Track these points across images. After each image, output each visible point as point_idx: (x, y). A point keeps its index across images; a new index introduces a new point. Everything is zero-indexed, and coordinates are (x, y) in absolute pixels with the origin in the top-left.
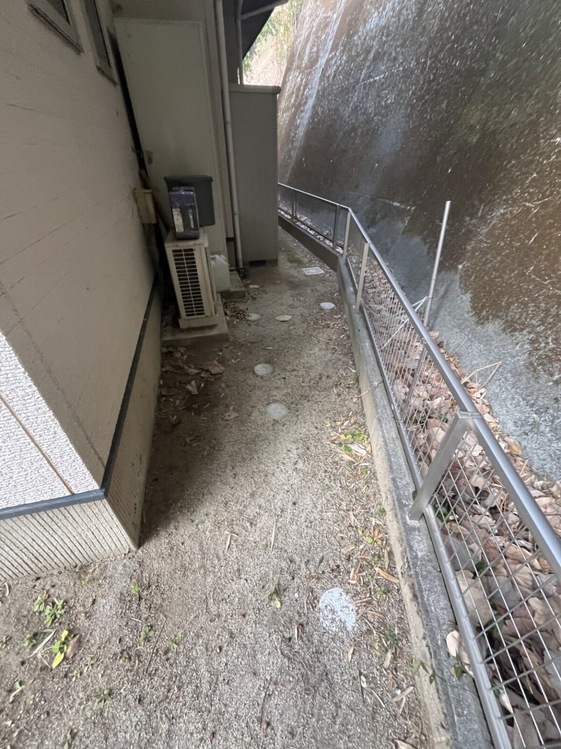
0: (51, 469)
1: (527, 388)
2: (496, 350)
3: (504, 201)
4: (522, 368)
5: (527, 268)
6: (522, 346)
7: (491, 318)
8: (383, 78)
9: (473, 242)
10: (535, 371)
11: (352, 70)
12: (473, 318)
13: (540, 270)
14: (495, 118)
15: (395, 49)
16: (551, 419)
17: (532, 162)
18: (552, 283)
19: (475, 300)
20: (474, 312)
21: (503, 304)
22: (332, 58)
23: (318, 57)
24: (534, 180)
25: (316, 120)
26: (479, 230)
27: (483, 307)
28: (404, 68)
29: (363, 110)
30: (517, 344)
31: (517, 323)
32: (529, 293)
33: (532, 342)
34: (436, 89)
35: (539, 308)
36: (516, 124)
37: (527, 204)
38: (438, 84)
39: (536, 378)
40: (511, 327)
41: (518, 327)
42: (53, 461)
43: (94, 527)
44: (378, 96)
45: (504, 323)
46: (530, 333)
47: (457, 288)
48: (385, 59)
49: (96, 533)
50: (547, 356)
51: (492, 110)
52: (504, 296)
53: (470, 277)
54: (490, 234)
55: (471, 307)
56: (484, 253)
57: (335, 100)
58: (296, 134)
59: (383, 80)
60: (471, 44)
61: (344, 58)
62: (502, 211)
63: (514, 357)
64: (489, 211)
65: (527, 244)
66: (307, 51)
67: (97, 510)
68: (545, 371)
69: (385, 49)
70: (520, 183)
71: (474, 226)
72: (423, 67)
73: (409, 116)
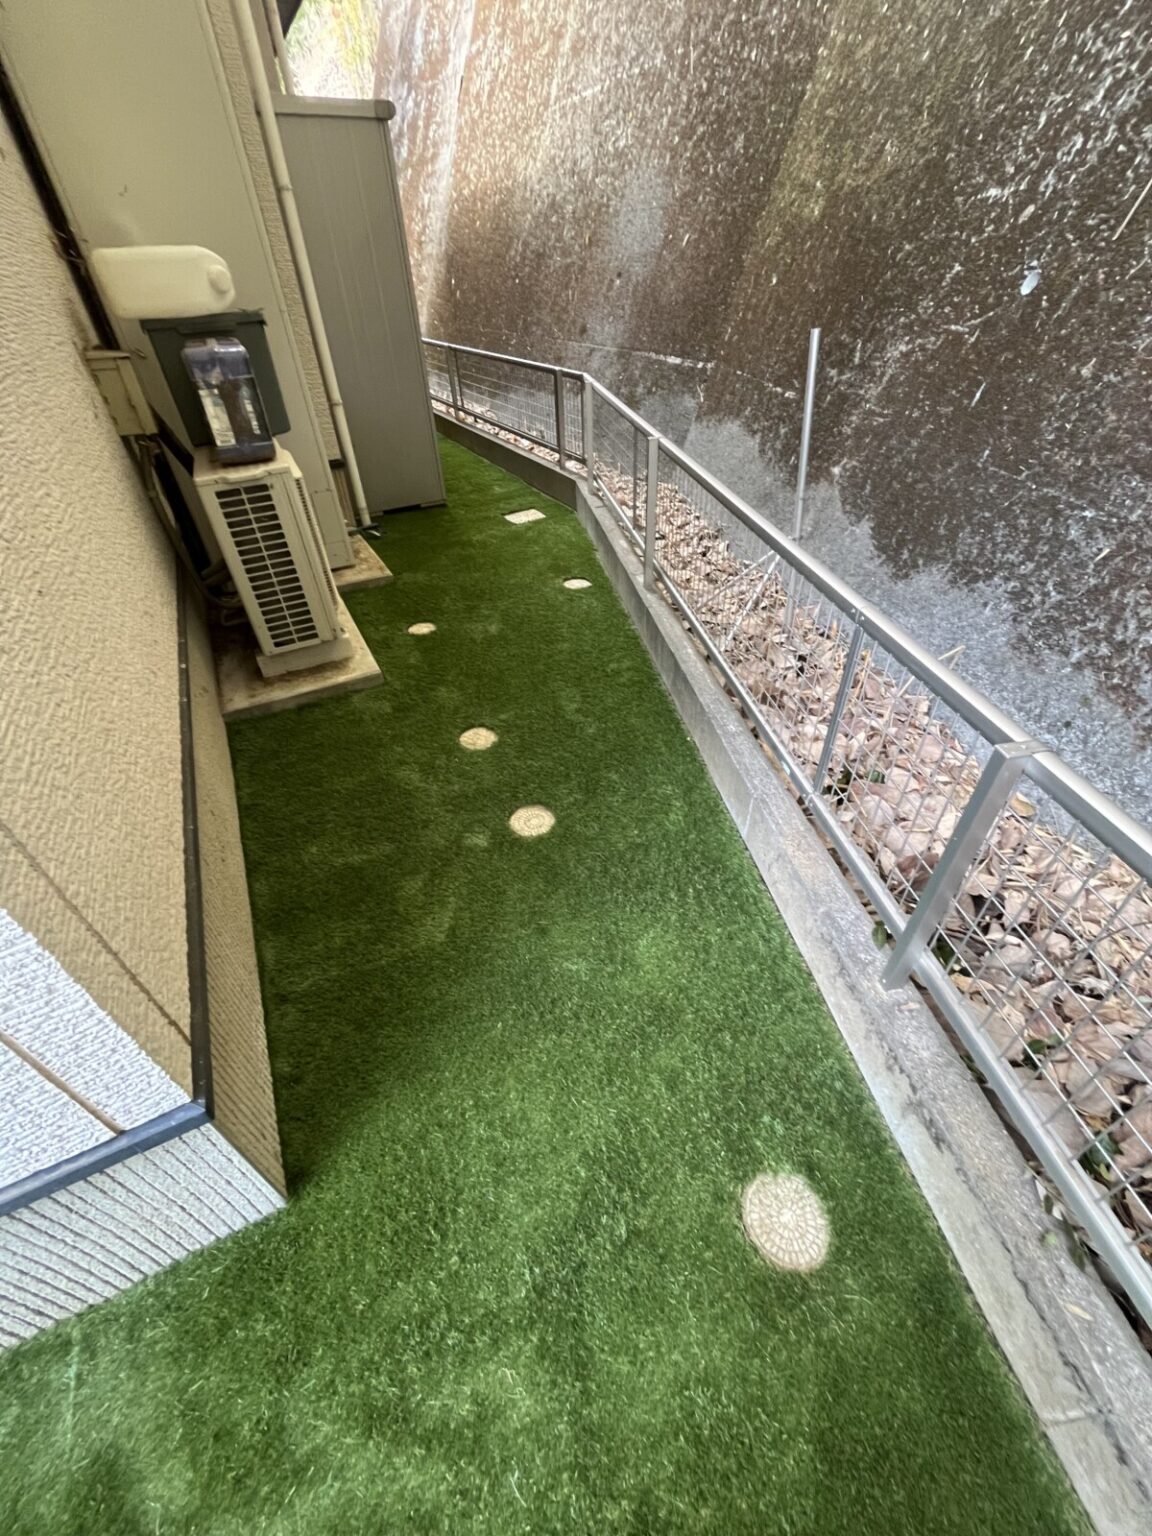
0: (49, 1086)
1: (1021, 688)
2: (944, 624)
3: (905, 326)
4: (1004, 649)
5: (978, 454)
6: (996, 607)
7: (921, 562)
8: (601, 92)
9: (854, 418)
10: (1031, 652)
11: (528, 77)
12: (885, 568)
13: (1006, 454)
14: (851, 163)
15: (617, 28)
16: (1081, 736)
17: (945, 244)
18: (1033, 477)
19: (879, 532)
20: (884, 557)
21: (942, 531)
22: (479, 53)
23: (446, 52)
24: (956, 279)
25: (466, 192)
26: (862, 392)
27: (901, 543)
28: (642, 68)
29: (568, 165)
30: (985, 605)
31: (977, 564)
32: (989, 503)
33: (1015, 596)
34: (717, 111)
35: (1016, 528)
36: (898, 171)
37: (953, 327)
38: (720, 100)
39: (1037, 665)
40: (967, 574)
41: (981, 572)
42: (54, 1066)
43: (186, 1194)
44: (596, 132)
45: (951, 569)
46: (1007, 579)
47: (839, 514)
48: (599, 50)
49: (192, 1206)
50: (1050, 618)
51: (841, 147)
52: (939, 517)
53: (863, 488)
54: (887, 397)
55: (877, 548)
56: (882, 436)
57: (502, 145)
58: (425, 227)
59: (601, 97)
60: (775, 12)
61: (507, 51)
62: (903, 348)
63: (983, 631)
64: (874, 351)
65: (966, 408)
66: (419, 39)
67: (188, 1152)
68: (1050, 648)
69: (595, 29)
70: (929, 289)
71: (851, 385)
72: (682, 65)
73: (671, 172)
